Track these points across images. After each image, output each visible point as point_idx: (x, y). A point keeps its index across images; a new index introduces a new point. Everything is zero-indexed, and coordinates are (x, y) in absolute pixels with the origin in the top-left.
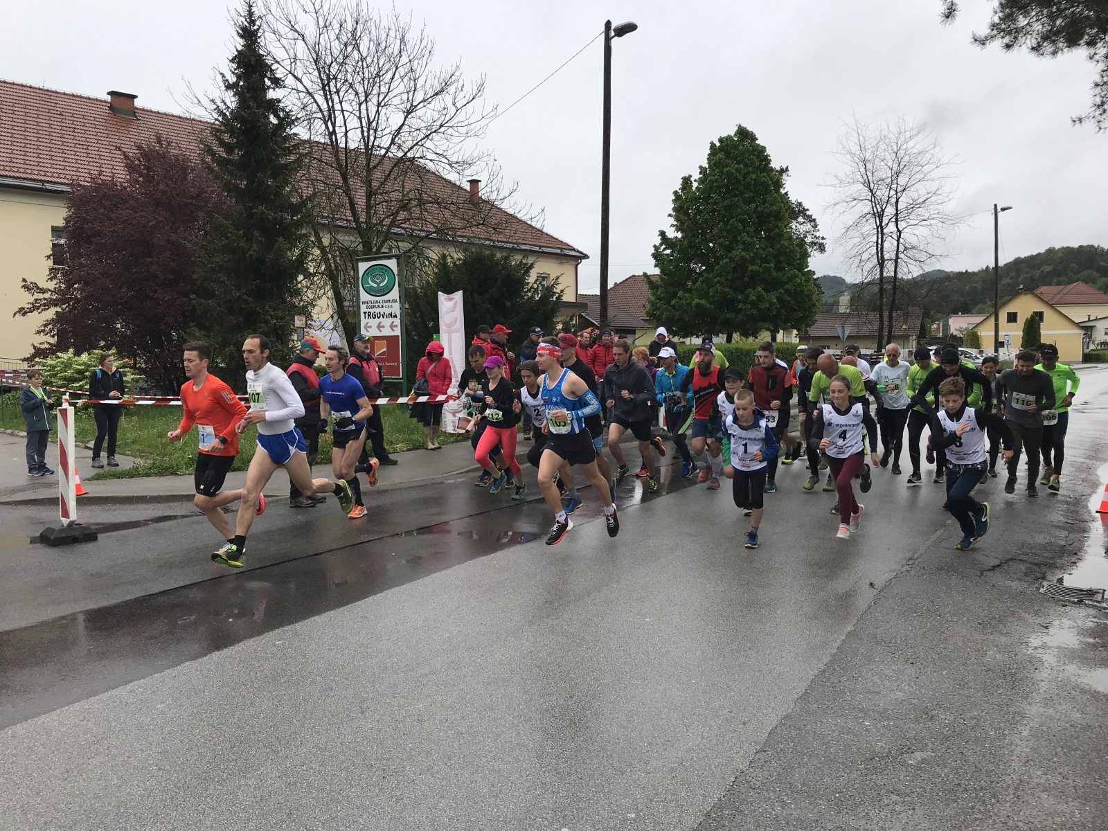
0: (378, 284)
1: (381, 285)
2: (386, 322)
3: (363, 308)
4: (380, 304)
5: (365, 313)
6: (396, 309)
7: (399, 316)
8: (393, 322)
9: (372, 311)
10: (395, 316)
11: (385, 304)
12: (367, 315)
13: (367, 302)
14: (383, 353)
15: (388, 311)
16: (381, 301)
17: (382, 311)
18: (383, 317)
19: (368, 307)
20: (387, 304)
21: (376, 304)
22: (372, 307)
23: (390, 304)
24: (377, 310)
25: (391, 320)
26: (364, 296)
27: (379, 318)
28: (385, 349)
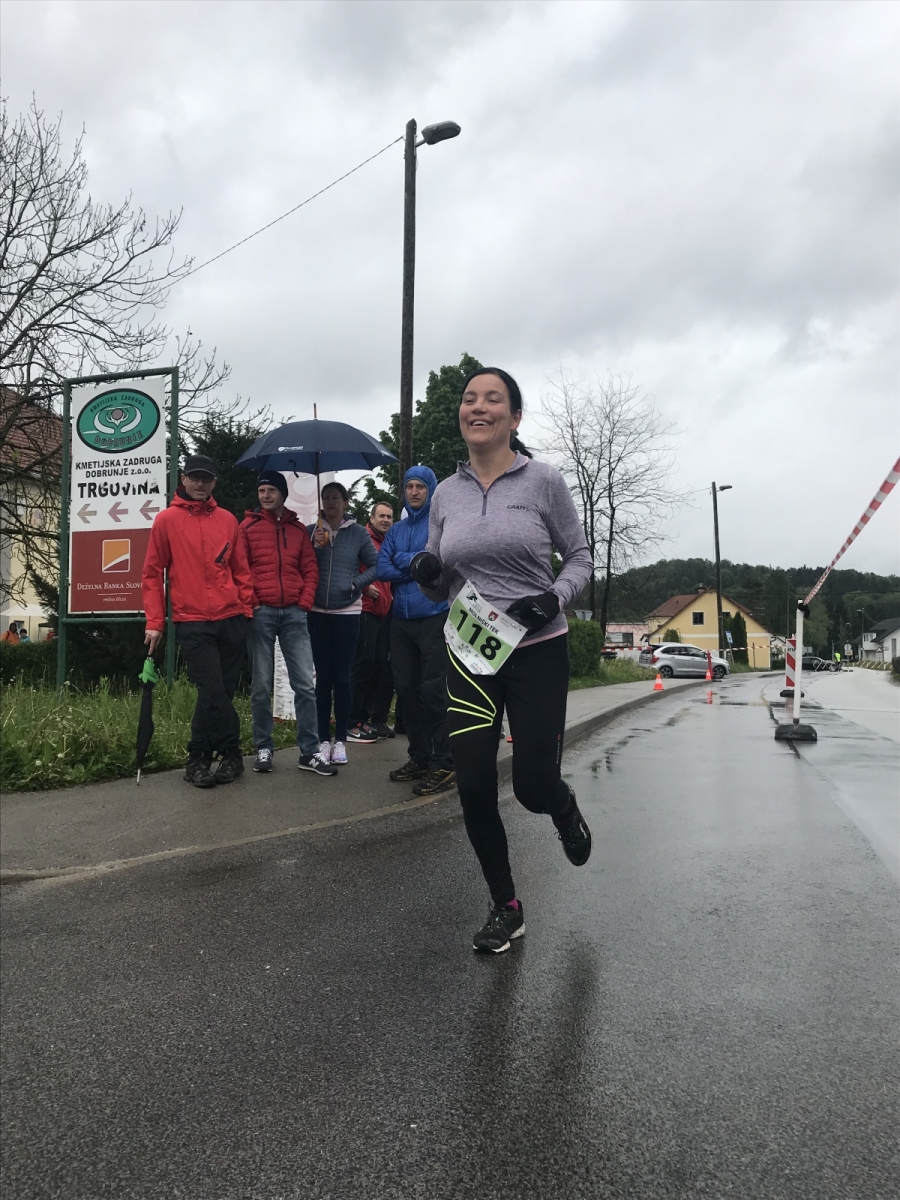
0: (117, 428)
1: (123, 430)
2: (133, 502)
3: (78, 476)
4: (119, 468)
5: (82, 486)
6: (159, 475)
7: (163, 489)
8: (149, 502)
9: (99, 481)
10: (156, 490)
11: (131, 467)
12: (86, 489)
13: (85, 465)
14: (123, 565)
15: (136, 480)
16: (122, 462)
17: (123, 481)
18: (126, 493)
19: (88, 475)
20: (136, 468)
21: (110, 468)
22: (99, 474)
23: (143, 467)
24: (112, 480)
25: (143, 498)
26: (80, 452)
27: (114, 494)
28: (127, 556)
